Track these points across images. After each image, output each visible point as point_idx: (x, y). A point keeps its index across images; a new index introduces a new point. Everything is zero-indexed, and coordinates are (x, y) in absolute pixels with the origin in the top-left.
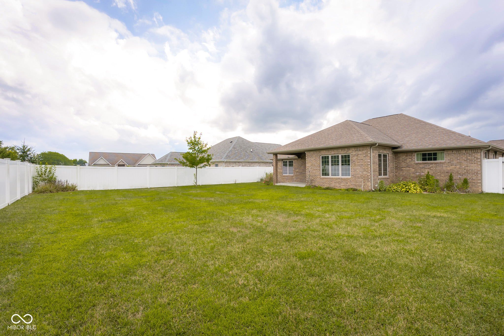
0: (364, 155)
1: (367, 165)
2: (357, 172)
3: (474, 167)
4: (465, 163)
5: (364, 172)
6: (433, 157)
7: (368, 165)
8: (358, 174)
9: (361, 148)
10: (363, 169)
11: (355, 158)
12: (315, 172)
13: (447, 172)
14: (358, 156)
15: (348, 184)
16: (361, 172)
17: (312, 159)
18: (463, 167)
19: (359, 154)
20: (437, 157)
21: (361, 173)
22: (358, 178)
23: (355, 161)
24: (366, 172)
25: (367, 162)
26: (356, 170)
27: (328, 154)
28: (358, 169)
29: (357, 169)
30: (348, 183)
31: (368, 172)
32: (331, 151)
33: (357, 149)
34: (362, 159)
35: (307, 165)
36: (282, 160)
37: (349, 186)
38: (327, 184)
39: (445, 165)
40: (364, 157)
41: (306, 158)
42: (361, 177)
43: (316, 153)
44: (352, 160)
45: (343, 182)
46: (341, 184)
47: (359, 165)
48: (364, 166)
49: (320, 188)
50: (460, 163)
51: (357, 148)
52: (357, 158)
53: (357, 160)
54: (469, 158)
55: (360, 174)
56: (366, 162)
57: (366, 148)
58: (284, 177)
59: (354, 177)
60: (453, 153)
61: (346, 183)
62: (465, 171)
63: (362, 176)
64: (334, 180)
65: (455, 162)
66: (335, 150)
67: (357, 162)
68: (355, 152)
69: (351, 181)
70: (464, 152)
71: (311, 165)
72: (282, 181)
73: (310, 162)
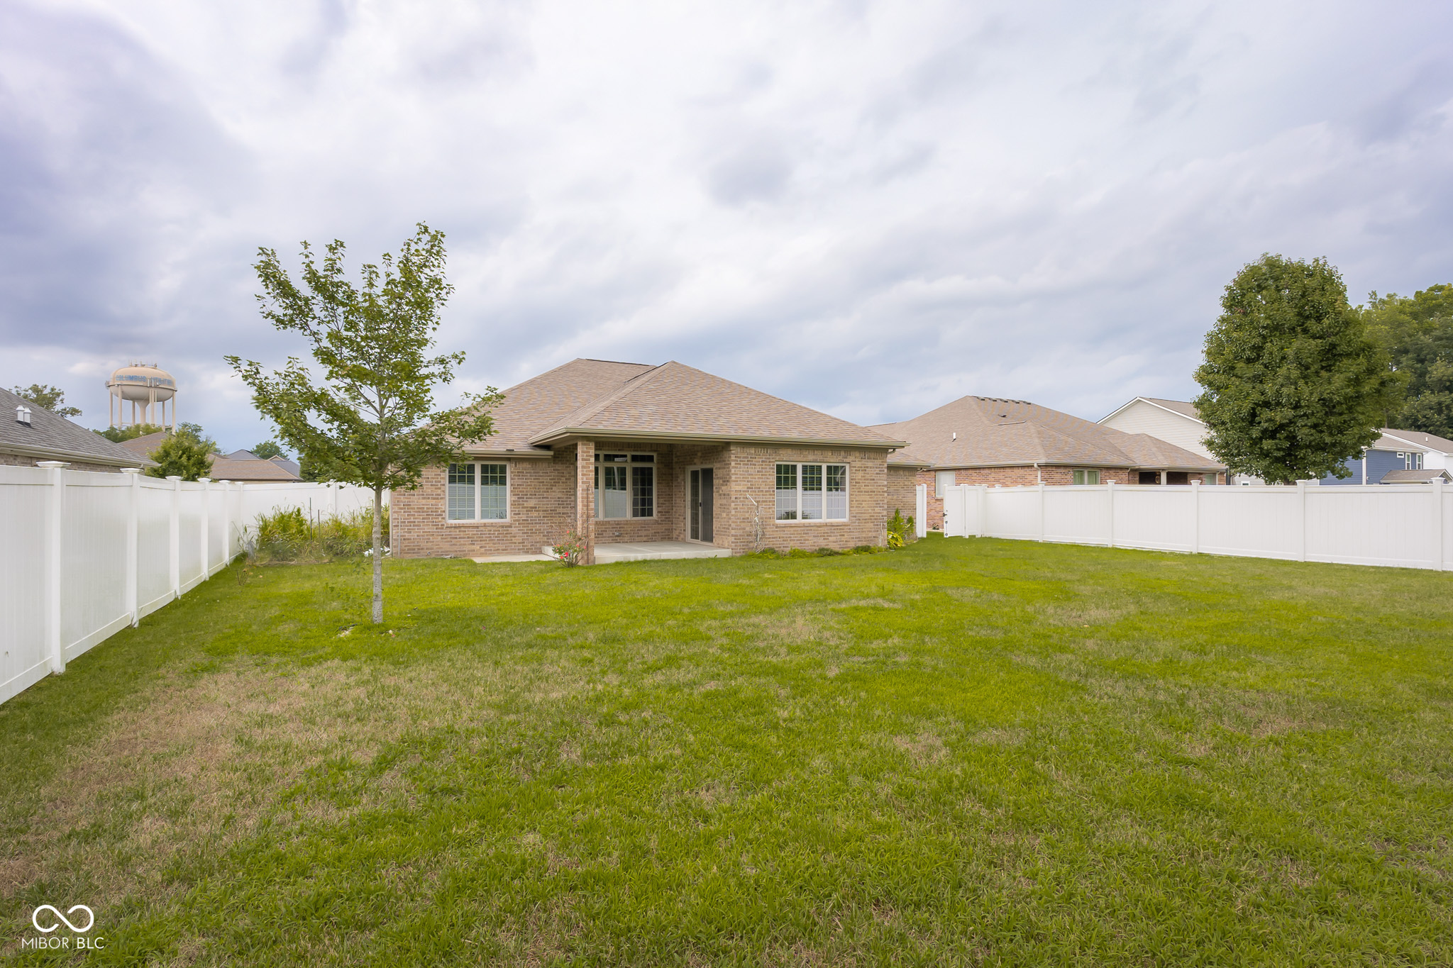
0: (878, 471)
1: (881, 492)
2: (863, 507)
3: (911, 498)
4: (902, 492)
5: (876, 507)
7: (884, 492)
8: (864, 513)
9: (871, 454)
10: (874, 501)
11: (860, 475)
13: (906, 507)
14: (866, 470)
16: (872, 507)
17: (751, 471)
18: (907, 497)
19: (868, 467)
21: (871, 511)
22: (866, 523)
23: (858, 483)
24: (880, 507)
25: (881, 486)
26: (862, 504)
27: (797, 459)
28: (866, 501)
29: (861, 501)
30: (845, 535)
31: (883, 507)
32: (806, 452)
33: (865, 456)
34: (873, 480)
35: (734, 487)
40: (877, 474)
41: (733, 464)
42: (871, 519)
43: (762, 455)
44: (853, 479)
45: (833, 532)
47: (868, 492)
48: (876, 495)
50: (898, 492)
52: (864, 476)
53: (864, 479)
54: (906, 483)
55: (868, 513)
56: (879, 486)
57: (882, 455)
58: (454, 532)
59: (856, 520)
61: (840, 535)
62: (908, 505)
63: (872, 516)
64: (813, 528)
66: (815, 452)
67: (863, 485)
68: (858, 461)
69: (850, 529)
71: (748, 488)
72: (446, 546)
73: (746, 478)
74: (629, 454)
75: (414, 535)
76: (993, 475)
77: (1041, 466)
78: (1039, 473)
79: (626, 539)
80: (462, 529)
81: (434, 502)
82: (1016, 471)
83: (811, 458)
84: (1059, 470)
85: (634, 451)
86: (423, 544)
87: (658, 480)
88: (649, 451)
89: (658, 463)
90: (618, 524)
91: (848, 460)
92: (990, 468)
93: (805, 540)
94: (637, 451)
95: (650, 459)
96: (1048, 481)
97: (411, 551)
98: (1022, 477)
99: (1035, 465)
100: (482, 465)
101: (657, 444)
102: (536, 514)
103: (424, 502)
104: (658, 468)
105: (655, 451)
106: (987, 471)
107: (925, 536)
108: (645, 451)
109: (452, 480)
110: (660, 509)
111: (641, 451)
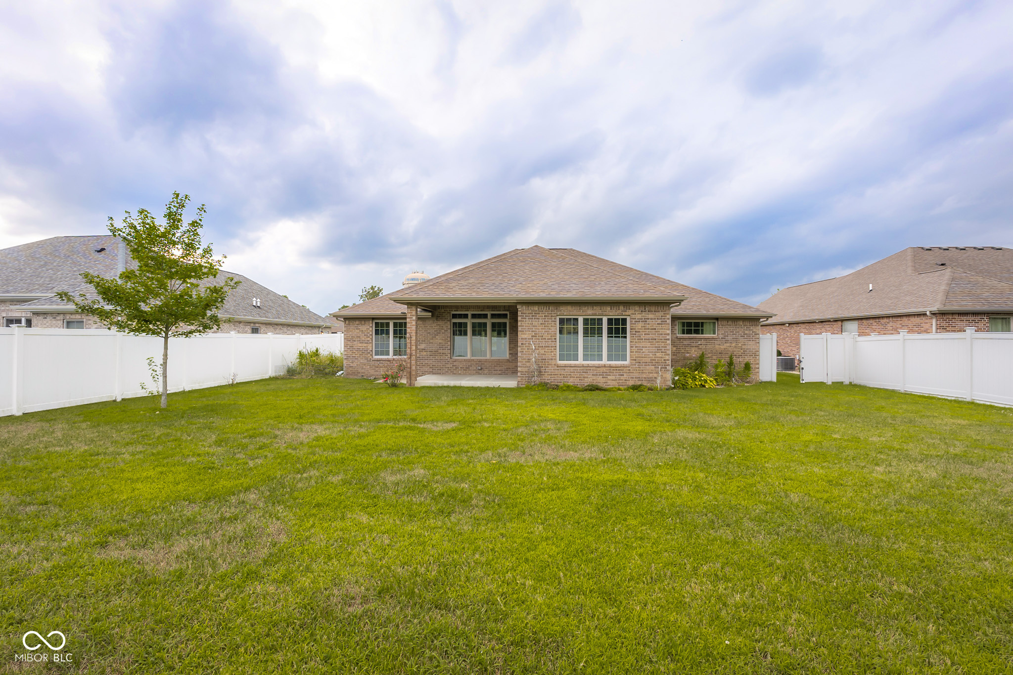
0: (659, 321)
1: (664, 339)
2: (644, 352)
3: (751, 345)
4: (742, 340)
5: (658, 352)
6: (693, 328)
7: (667, 339)
8: (645, 357)
9: (654, 307)
10: (655, 347)
11: (639, 325)
12: (542, 352)
13: (720, 353)
14: (646, 321)
15: (625, 376)
16: (653, 352)
17: (535, 323)
18: (740, 345)
19: (648, 319)
20: (704, 328)
21: (651, 356)
22: (646, 365)
23: (639, 332)
24: (662, 352)
25: (664, 334)
26: (642, 350)
27: (578, 313)
28: (646, 347)
29: (642, 347)
30: (623, 375)
31: (666, 352)
32: (586, 308)
33: (645, 309)
34: (655, 329)
35: (521, 336)
36: (373, 319)
37: (625, 380)
38: (574, 377)
39: (718, 342)
40: (658, 324)
41: (519, 318)
42: (653, 363)
43: (545, 311)
44: (634, 329)
45: (613, 373)
46: (608, 377)
47: (649, 339)
48: (658, 342)
49: (556, 388)
50: (736, 340)
51: (645, 306)
52: (644, 327)
53: (645, 329)
54: (747, 332)
55: (649, 357)
56: (662, 334)
57: (663, 308)
58: (377, 363)
59: (636, 363)
60: (729, 323)
61: (619, 375)
62: (742, 351)
63: (653, 360)
64: (592, 368)
65: (729, 338)
66: (595, 308)
67: (644, 333)
68: (640, 314)
69: (630, 370)
70: (742, 324)
71: (532, 336)
72: (372, 372)
73: (530, 329)
74: (489, 313)
75: (355, 365)
76: (891, 323)
77: (934, 314)
78: (934, 321)
79: (486, 372)
80: (381, 362)
81: (365, 345)
82: (912, 319)
83: (591, 313)
84: (965, 318)
85: (492, 311)
86: (360, 370)
87: (510, 331)
88: (504, 311)
89: (510, 319)
90: (480, 362)
91: (627, 313)
92: (888, 317)
93: (585, 377)
94: (494, 311)
95: (505, 316)
96: (941, 328)
97: (353, 374)
98: (918, 326)
99: (928, 313)
100: (394, 323)
101: (509, 306)
102: (425, 353)
103: (360, 345)
104: (510, 323)
105: (507, 311)
106: (885, 320)
107: (774, 379)
108: (500, 311)
109: (377, 333)
110: (511, 352)
111: (497, 311)
